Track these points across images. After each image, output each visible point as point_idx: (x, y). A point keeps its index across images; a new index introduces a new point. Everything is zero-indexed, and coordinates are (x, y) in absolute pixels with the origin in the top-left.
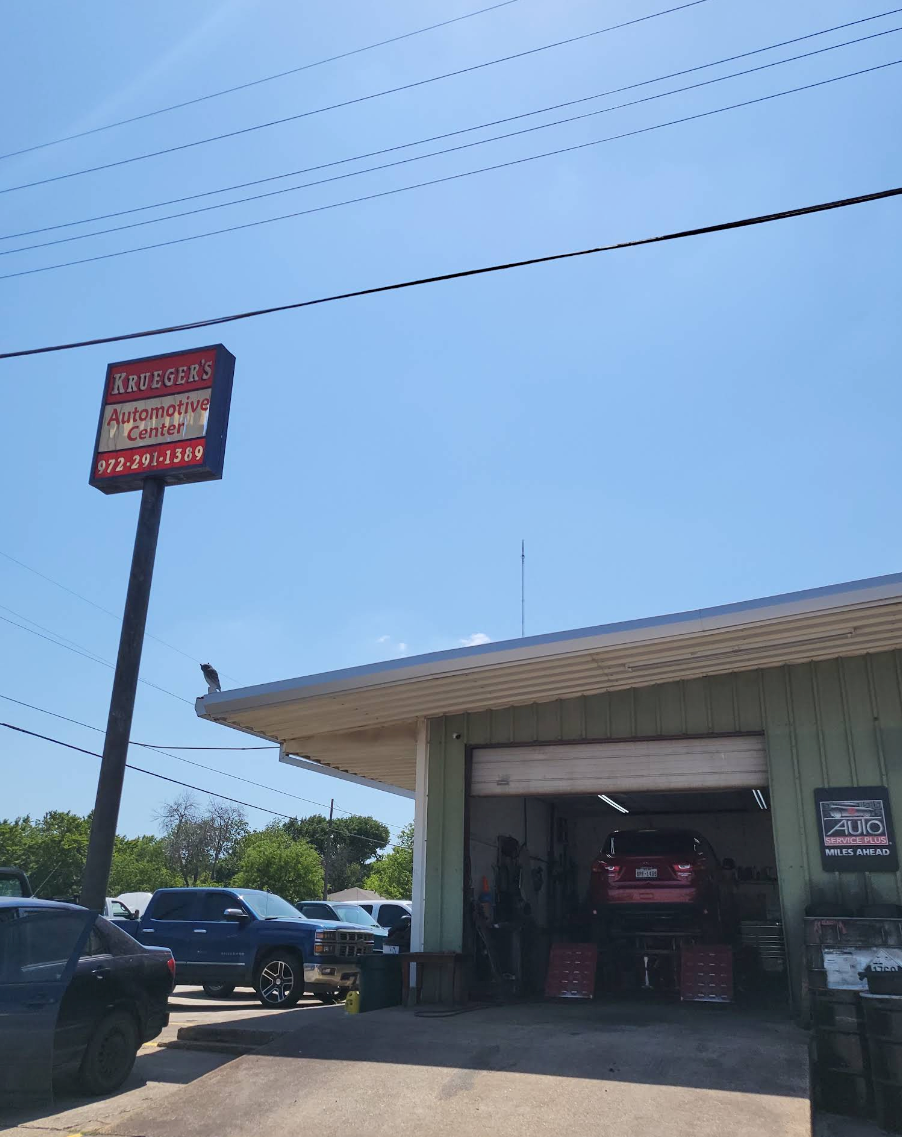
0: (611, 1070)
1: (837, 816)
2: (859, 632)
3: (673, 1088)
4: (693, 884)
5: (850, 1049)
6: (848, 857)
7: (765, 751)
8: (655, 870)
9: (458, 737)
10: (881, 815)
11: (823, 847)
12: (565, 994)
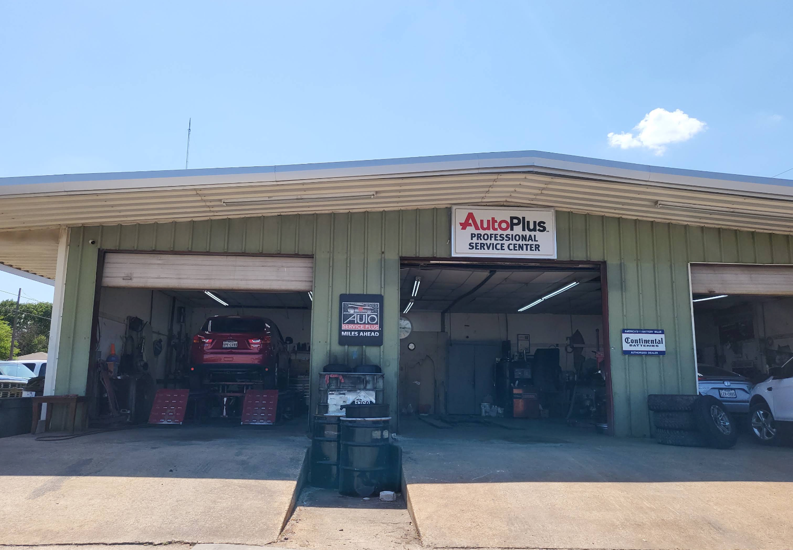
0: (171, 471)
1: (351, 311)
2: (379, 195)
3: (211, 479)
4: (261, 351)
5: (331, 451)
6: (355, 337)
7: (313, 269)
8: (237, 342)
9: (93, 243)
10: (377, 312)
11: (340, 330)
12: (162, 422)
